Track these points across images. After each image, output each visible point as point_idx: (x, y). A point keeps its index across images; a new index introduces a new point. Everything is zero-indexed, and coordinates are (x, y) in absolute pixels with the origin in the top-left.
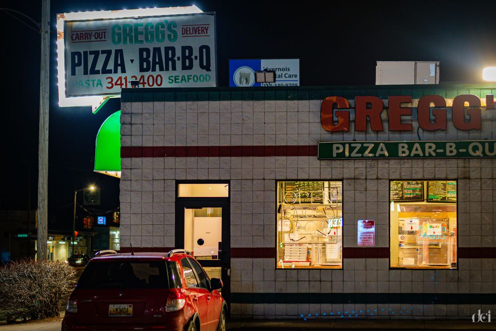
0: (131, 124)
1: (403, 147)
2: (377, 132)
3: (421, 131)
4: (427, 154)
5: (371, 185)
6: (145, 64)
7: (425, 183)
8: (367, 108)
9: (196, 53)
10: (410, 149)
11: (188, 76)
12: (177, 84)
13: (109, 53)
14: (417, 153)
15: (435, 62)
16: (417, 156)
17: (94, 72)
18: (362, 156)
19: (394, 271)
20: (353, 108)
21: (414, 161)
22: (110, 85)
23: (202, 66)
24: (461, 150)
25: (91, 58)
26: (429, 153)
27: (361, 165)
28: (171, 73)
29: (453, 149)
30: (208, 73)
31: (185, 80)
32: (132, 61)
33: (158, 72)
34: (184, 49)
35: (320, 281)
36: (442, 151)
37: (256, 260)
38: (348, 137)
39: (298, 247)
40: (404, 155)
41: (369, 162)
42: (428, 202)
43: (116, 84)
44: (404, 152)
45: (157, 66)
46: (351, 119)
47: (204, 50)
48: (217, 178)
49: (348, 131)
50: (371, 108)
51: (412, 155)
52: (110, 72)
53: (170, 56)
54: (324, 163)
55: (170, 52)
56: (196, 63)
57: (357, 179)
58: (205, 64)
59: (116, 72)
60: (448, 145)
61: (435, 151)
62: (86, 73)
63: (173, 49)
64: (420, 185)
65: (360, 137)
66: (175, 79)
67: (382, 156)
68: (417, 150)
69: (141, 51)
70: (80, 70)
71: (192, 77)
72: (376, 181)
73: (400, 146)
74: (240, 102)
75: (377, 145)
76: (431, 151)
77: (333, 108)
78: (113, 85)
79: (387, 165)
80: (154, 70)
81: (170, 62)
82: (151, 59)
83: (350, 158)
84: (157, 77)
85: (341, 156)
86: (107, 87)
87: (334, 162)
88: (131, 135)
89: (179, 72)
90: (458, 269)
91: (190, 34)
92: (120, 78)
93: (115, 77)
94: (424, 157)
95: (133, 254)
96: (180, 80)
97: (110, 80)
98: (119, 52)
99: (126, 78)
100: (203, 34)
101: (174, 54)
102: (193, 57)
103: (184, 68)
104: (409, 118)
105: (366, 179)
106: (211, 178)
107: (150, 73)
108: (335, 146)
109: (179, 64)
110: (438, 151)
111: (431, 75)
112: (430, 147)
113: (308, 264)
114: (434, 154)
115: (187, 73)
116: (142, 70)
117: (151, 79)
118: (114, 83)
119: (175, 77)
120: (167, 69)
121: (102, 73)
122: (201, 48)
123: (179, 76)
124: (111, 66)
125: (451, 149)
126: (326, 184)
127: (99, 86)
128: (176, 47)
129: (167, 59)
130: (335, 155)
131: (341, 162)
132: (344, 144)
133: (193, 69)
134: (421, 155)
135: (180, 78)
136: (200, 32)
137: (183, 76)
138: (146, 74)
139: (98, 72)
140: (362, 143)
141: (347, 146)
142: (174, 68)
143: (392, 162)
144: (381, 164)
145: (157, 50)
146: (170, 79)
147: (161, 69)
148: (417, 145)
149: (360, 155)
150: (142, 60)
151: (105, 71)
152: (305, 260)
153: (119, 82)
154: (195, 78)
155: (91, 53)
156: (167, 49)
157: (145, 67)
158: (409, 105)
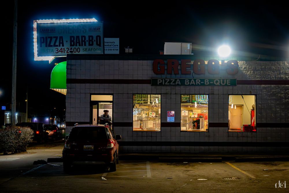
0: (71, 69)
1: (187, 81)
2: (176, 74)
3: (194, 74)
4: (197, 84)
5: (173, 96)
6: (72, 43)
7: (191, 95)
8: (172, 64)
9: (95, 39)
10: (190, 82)
11: (91, 49)
12: (86, 52)
13: (56, 38)
14: (192, 83)
15: (190, 43)
16: (192, 85)
17: (50, 46)
18: (170, 84)
19: (182, 132)
20: (166, 64)
21: (191, 87)
22: (57, 52)
23: (97, 44)
24: (211, 83)
25: (49, 40)
26: (198, 84)
27: (169, 88)
28: (84, 47)
29: (208, 82)
30: (100, 47)
31: (90, 50)
32: (67, 41)
33: (78, 46)
34: (89, 37)
35: (152, 136)
36: (203, 82)
37: (124, 127)
38: (164, 76)
39: (137, 122)
40: (187, 84)
41: (172, 87)
42: (192, 103)
43: (60, 51)
44: (187, 83)
45: (78, 44)
46: (165, 69)
47: (98, 38)
48: (108, 93)
49: (164, 74)
50: (174, 64)
51: (191, 84)
52: (57, 46)
53: (83, 40)
54: (153, 87)
55: (83, 38)
56: (95, 43)
57: (167, 94)
58: (98, 43)
59: (60, 46)
60: (205, 80)
61: (200, 83)
62: (46, 46)
63: (85, 37)
64: (189, 96)
65: (169, 76)
66: (86, 50)
67: (178, 85)
68: (193, 82)
69: (71, 37)
70: (44, 45)
71: (93, 49)
72: (175, 95)
73: (186, 80)
74: (118, 61)
75: (176, 80)
76: (199, 82)
77: (158, 64)
78: (58, 51)
79: (180, 88)
80: (76, 45)
81: (83, 43)
82: (75, 41)
83: (165, 85)
84: (78, 48)
85: (161, 84)
86: (56, 53)
87: (157, 87)
88: (71, 74)
89: (87, 47)
90: (209, 132)
91: (92, 30)
92: (62, 49)
93: (59, 48)
94: (196, 85)
95: (90, 125)
96: (88, 50)
97: (57, 49)
98: (61, 38)
99: (64, 49)
100: (98, 31)
101: (85, 39)
102: (93, 40)
103: (90, 45)
104: (189, 69)
105: (171, 94)
106: (105, 93)
107: (75, 47)
108: (158, 80)
109: (87, 43)
110: (201, 83)
111: (188, 49)
112: (198, 81)
113: (141, 129)
114: (200, 84)
115: (91, 47)
116: (71, 45)
117: (75, 49)
118: (59, 51)
119: (86, 49)
120: (82, 45)
121: (54, 46)
122: (97, 37)
123: (87, 49)
124: (57, 44)
125: (207, 82)
126: (149, 96)
127: (52, 52)
128: (86, 36)
129: (82, 41)
130: (158, 84)
131: (161, 87)
132: (162, 79)
133: (93, 45)
134: (195, 84)
135: (88, 49)
136: (96, 30)
137: (89, 49)
138: (73, 47)
139: (52, 46)
140: (170, 79)
141: (163, 80)
142: (85, 45)
143: (182, 87)
144: (177, 88)
145: (78, 37)
146: (83, 49)
147: (80, 45)
148: (193, 80)
149: (169, 84)
150: (71, 41)
151: (55, 45)
152: (139, 128)
153: (61, 51)
154: (94, 49)
155: (49, 37)
156: (82, 37)
157: (72, 44)
158: (189, 63)
